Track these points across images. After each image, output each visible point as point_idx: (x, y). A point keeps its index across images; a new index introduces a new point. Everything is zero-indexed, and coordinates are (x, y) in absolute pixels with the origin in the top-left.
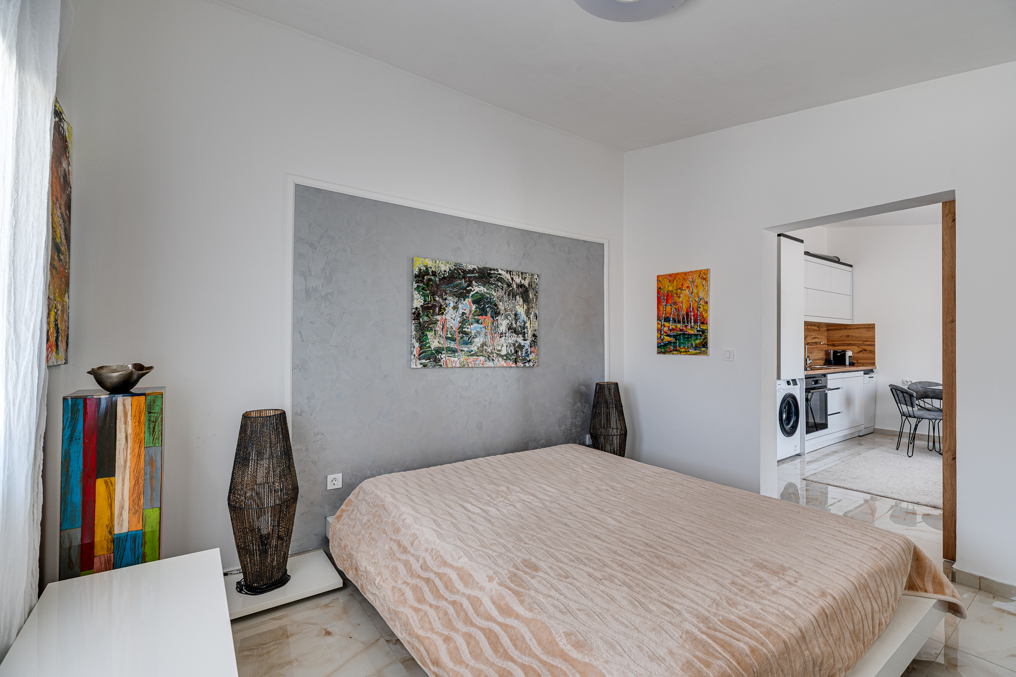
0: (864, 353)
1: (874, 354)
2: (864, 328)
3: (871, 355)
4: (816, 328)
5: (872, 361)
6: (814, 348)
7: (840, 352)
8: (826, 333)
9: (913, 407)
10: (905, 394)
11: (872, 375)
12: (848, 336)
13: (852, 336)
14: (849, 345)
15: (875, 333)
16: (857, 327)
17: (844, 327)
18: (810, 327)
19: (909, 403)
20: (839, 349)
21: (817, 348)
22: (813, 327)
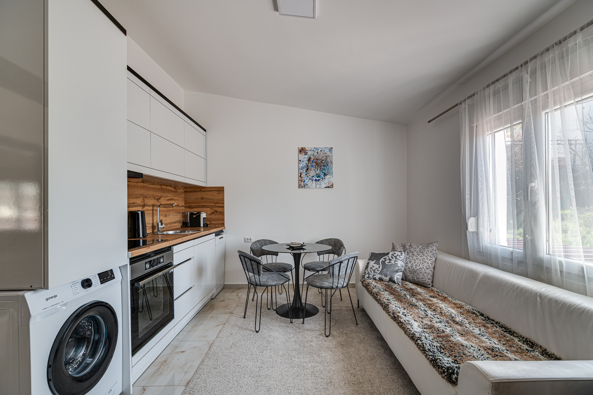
0: (215, 215)
1: (224, 215)
2: (216, 190)
3: (221, 216)
4: (172, 189)
5: (222, 222)
6: (169, 211)
7: (195, 214)
8: (183, 195)
9: (259, 275)
10: (252, 262)
11: (222, 236)
12: (203, 198)
13: (206, 198)
14: (204, 206)
15: (224, 195)
16: (210, 189)
17: (198, 190)
18: (165, 187)
19: (256, 271)
20: (195, 211)
21: (173, 210)
22: (169, 188)
